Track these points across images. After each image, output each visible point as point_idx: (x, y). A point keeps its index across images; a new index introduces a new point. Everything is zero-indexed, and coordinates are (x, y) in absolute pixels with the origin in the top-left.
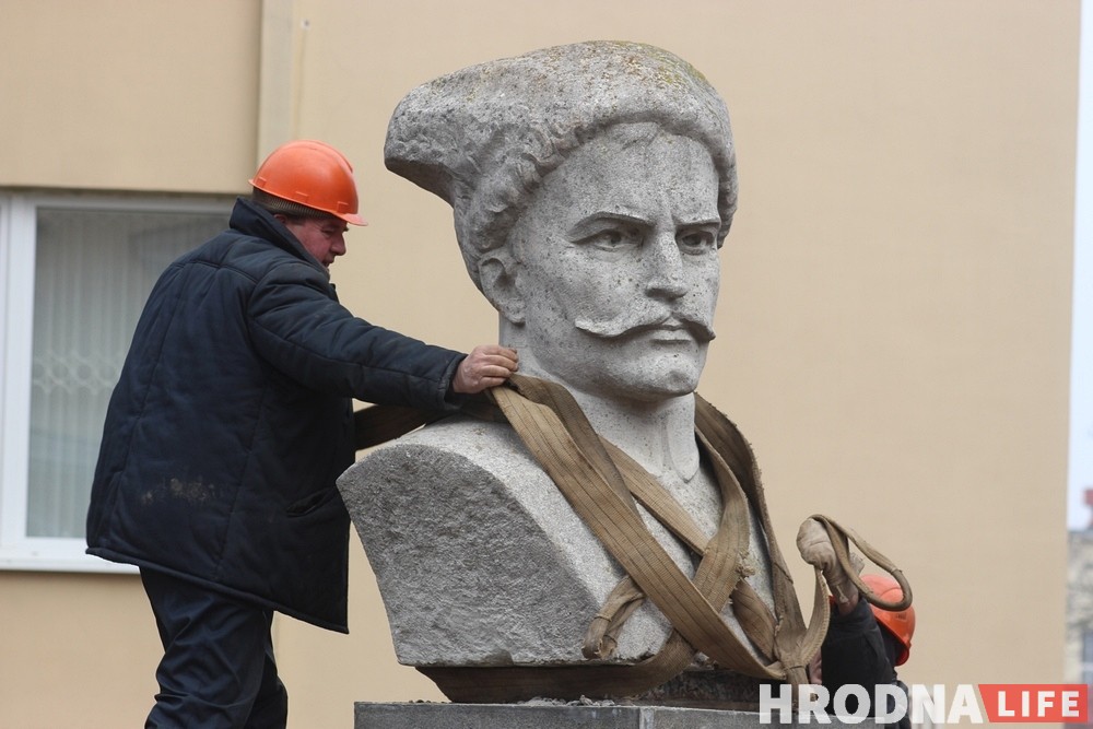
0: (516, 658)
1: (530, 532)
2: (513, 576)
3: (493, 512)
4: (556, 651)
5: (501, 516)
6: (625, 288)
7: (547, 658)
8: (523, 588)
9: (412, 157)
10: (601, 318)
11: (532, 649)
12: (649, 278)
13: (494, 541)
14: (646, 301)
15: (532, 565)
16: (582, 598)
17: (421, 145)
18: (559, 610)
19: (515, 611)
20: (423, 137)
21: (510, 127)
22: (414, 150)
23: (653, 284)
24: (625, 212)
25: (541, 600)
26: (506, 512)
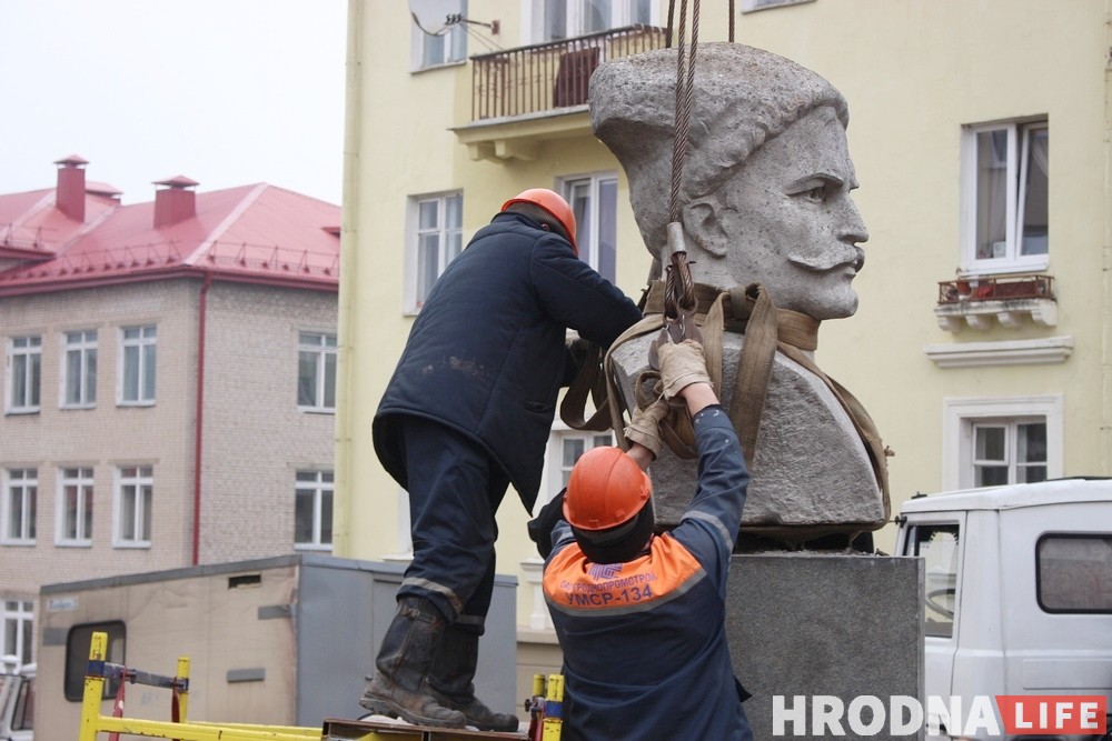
0: (786, 518)
1: (823, 420)
2: (797, 454)
3: (792, 403)
4: (827, 513)
5: (801, 407)
6: (826, 233)
7: (818, 519)
8: (806, 465)
9: (637, 118)
10: (810, 255)
11: (802, 512)
12: (840, 226)
13: (786, 427)
14: (838, 242)
15: (818, 446)
16: (860, 473)
17: (647, 110)
18: (836, 482)
19: (794, 482)
20: (650, 103)
21: (742, 101)
22: (640, 113)
23: (845, 231)
24: (833, 174)
25: (821, 474)
26: (805, 404)
